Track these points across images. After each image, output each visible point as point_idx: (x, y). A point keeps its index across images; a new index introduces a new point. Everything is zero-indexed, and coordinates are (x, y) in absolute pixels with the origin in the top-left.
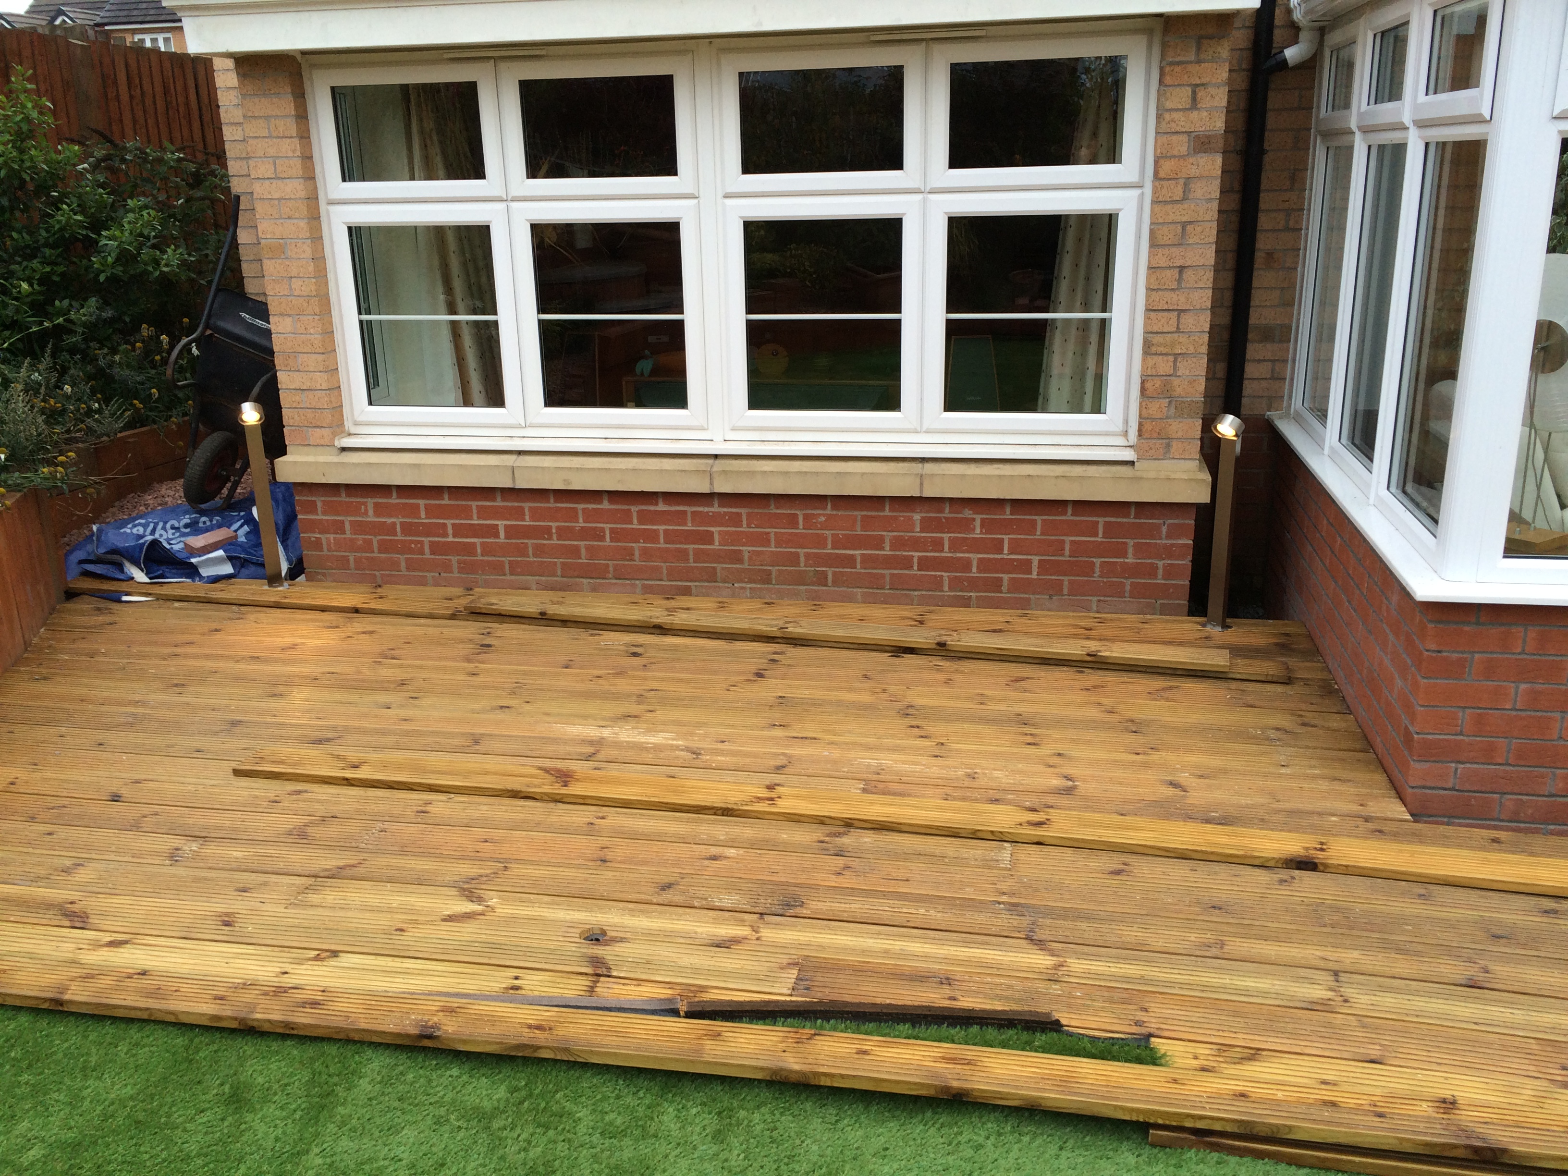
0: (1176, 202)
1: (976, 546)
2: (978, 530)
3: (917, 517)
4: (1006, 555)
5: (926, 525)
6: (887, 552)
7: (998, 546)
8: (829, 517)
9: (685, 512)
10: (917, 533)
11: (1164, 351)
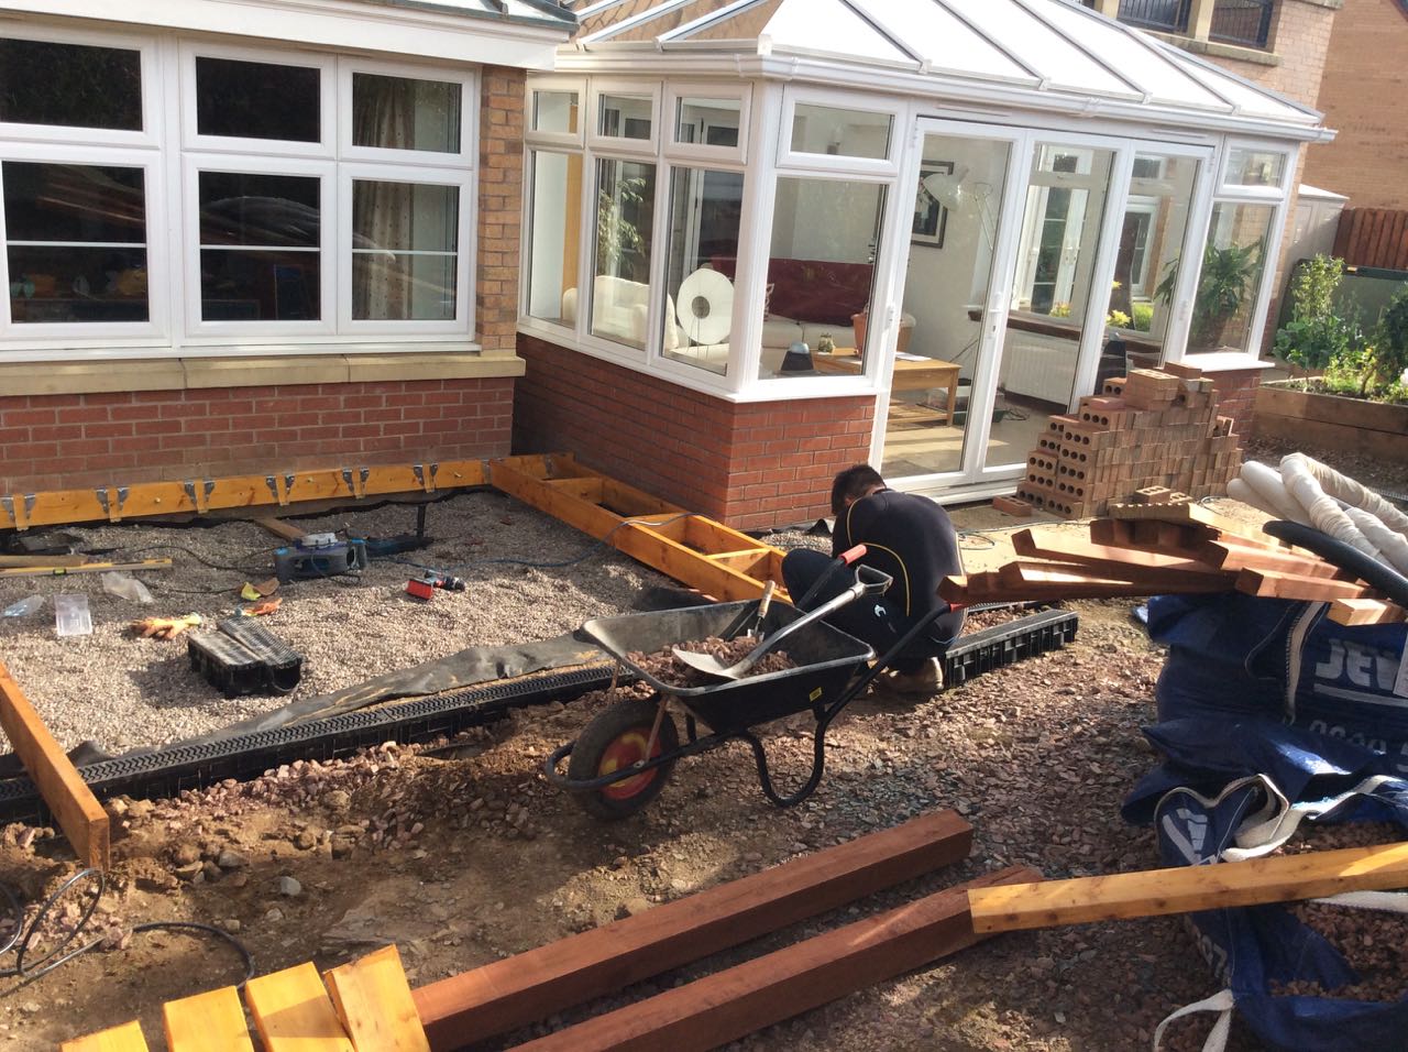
0: (497, 183)
1: (382, 415)
2: (384, 404)
3: (342, 398)
4: (403, 421)
5: (348, 403)
6: (320, 425)
7: (397, 415)
8: (277, 403)
9: (156, 407)
10: (342, 409)
11: (495, 278)
